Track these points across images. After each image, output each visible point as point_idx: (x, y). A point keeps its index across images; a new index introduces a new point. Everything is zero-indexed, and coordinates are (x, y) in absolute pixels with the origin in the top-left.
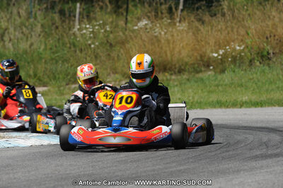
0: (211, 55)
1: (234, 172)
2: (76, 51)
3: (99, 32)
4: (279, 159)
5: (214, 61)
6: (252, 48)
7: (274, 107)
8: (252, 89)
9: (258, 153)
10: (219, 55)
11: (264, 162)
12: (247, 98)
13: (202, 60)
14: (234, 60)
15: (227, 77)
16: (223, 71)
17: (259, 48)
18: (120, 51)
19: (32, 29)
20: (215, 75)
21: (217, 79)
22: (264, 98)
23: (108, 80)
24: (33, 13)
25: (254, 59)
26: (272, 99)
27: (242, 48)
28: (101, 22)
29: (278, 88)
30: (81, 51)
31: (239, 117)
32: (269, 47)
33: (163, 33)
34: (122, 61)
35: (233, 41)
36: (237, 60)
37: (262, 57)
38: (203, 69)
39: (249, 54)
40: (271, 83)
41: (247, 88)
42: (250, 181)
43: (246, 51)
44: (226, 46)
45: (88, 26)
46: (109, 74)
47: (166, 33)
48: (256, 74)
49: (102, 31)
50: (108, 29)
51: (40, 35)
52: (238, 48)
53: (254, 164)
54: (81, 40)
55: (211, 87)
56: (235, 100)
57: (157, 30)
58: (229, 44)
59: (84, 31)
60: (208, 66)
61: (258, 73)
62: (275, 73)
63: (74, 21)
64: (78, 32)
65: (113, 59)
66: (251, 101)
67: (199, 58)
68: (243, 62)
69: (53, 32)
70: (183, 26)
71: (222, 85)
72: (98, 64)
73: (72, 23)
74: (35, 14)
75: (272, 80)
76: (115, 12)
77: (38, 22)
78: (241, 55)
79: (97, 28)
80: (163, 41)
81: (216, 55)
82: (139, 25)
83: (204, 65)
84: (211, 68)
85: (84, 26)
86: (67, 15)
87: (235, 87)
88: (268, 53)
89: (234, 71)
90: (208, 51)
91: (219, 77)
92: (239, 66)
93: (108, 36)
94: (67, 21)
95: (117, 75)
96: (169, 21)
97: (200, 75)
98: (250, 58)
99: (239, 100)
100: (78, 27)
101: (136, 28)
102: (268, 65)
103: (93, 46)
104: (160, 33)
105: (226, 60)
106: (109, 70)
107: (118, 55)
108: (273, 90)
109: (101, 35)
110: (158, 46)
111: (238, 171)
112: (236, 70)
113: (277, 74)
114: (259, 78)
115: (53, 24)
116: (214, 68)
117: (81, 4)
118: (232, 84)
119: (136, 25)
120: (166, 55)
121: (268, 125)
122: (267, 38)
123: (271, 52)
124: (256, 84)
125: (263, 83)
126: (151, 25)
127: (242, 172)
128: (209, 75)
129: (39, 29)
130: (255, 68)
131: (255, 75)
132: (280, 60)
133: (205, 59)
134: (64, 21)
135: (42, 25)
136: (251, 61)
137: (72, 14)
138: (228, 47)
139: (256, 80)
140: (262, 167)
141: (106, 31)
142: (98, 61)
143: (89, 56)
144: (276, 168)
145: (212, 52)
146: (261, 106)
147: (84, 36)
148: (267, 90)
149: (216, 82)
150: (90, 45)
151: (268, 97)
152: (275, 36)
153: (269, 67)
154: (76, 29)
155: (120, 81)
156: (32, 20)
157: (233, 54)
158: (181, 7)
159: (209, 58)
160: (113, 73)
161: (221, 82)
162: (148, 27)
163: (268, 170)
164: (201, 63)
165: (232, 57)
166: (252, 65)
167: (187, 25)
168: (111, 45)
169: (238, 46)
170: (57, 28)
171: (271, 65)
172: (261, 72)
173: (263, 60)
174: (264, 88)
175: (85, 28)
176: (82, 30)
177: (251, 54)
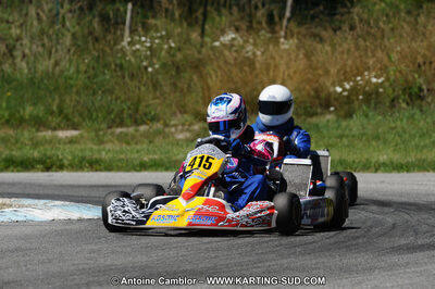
0: (331, 89)
1: (364, 270)
2: (124, 77)
3: (162, 49)
5: (336, 99)
6: (394, 81)
7: (427, 174)
8: (394, 144)
9: (403, 241)
10: (344, 90)
12: (385, 157)
13: (318, 97)
14: (368, 98)
15: (355, 124)
16: (349, 115)
17: (406, 81)
18: (191, 80)
19: (57, 40)
20: (337, 121)
21: (339, 126)
22: (412, 158)
23: (173, 123)
24: (60, 16)
25: (398, 97)
26: (424, 160)
27: (380, 81)
28: (164, 33)
30: (132, 76)
31: (373, 186)
32: (421, 81)
33: (259, 53)
34: (194, 95)
35: (368, 69)
36: (371, 97)
37: (410, 95)
38: (319, 110)
39: (390, 90)
40: (422, 136)
41: (385, 142)
42: (388, 285)
43: (387, 84)
44: (355, 76)
45: (143, 39)
46: (174, 114)
47: (263, 53)
48: (402, 120)
49: (166, 47)
50: (173, 45)
51: (69, 50)
52: (374, 80)
53: (395, 259)
54: (133, 60)
55: (330, 138)
56: (367, 160)
57: (250, 48)
58: (361, 75)
59: (138, 46)
60: (328, 107)
61: (405, 121)
62: (429, 120)
63: (123, 30)
64: (128, 48)
65: (182, 91)
66: (392, 163)
67: (312, 93)
68: (380, 102)
69: (91, 46)
70: (286, 45)
71: (347, 136)
72: (158, 98)
73: (119, 33)
74: (64, 18)
75: (425, 130)
76: (186, 19)
77: (69, 31)
78: (377, 92)
79: (157, 41)
80: (258, 66)
81: (339, 89)
82: (222, 39)
83: (321, 105)
84: (332, 109)
85: (137, 38)
86: (112, 22)
87: (368, 140)
88: (421, 90)
90: (328, 84)
91: (344, 124)
92: (375, 108)
93: (174, 56)
94: (113, 30)
95: (186, 116)
96: (269, 35)
97: (314, 120)
98: (392, 96)
99: (373, 161)
100: (129, 39)
101: (217, 44)
102: (420, 107)
103: (150, 69)
104: (254, 54)
105: (354, 98)
106: (174, 108)
107: (189, 86)
108: (425, 146)
109: (163, 53)
110: (251, 73)
111: (371, 269)
112: (371, 114)
114: (406, 127)
115: (90, 33)
116: (336, 109)
117: (133, 5)
118: (363, 134)
119: (218, 40)
121: (417, 200)
122: (419, 66)
123: (424, 87)
124: (400, 136)
125: (410, 135)
126: (240, 41)
127: (377, 272)
128: (328, 121)
129: (68, 40)
130: (399, 112)
131: (398, 123)
133: (323, 95)
134: (107, 31)
135: (73, 35)
136: (393, 100)
137: (119, 20)
138: (359, 78)
139: (400, 130)
140: (408, 263)
141: (170, 47)
142: (158, 94)
143: (144, 85)
144: (429, 267)
145: (334, 85)
146: (408, 171)
147: (138, 54)
148: (417, 146)
149: (339, 132)
150: (146, 68)
151: (419, 157)
152: (431, 63)
153: (421, 111)
154: (125, 43)
155: (190, 125)
156: (57, 27)
157: (367, 88)
158: (288, 14)
159: (329, 94)
160: (181, 112)
161: (347, 132)
162: (236, 43)
163: (418, 269)
164: (317, 101)
165: (365, 93)
166: (394, 106)
167: (296, 41)
168: (178, 68)
169: (375, 77)
170: (97, 40)
171: (424, 109)
172: (408, 119)
173: (412, 100)
174: (413, 143)
175: (140, 42)
176: (134, 45)
177: (394, 90)
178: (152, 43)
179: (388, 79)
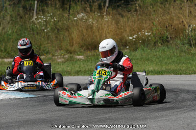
0: (127, 38)
1: (143, 119)
2: (34, 34)
3: (51, 21)
4: (174, 111)
5: (129, 43)
6: (156, 34)
7: (171, 75)
8: (156, 62)
10: (133, 38)
11: (164, 112)
12: (152, 68)
13: (121, 42)
14: (144, 42)
15: (138, 54)
16: (135, 50)
17: (161, 34)
18: (64, 35)
19: (4, 17)
20: (130, 52)
21: (131, 54)
22: (164, 68)
23: (56, 54)
25: (157, 41)
26: (169, 69)
27: (149, 34)
28: (51, 14)
29: (174, 62)
30: (38, 34)
32: (168, 34)
33: (94, 22)
34: (66, 42)
35: (144, 29)
36: (145, 42)
37: (163, 40)
38: (122, 48)
39: (154, 38)
40: (168, 58)
41: (152, 61)
43: (152, 36)
44: (138, 32)
45: (42, 17)
46: (56, 50)
47: (96, 23)
48: (159, 52)
49: (53, 20)
50: (56, 20)
51: (9, 23)
52: (147, 34)
53: (157, 114)
54: (38, 26)
56: (144, 69)
57: (91, 20)
58: (141, 31)
59: (40, 20)
60: (126, 46)
61: (160, 51)
62: (171, 51)
63: (33, 13)
64: (35, 21)
65: (60, 40)
66: (155, 71)
67: (119, 40)
68: (149, 44)
69: (18, 20)
70: (107, 18)
71: (135, 59)
72: (49, 43)
73: (31, 14)
74: (6, 8)
75: (169, 56)
76: (61, 7)
77: (8, 14)
78: (148, 39)
79: (48, 18)
80: (94, 28)
81: (131, 38)
82: (78, 16)
83: (123, 45)
84: (128, 47)
85: (40, 17)
86: (28, 9)
87: (144, 60)
88: (167, 38)
89: (143, 50)
90: (126, 36)
91: (133, 53)
92: (147, 47)
94: (28, 13)
95: (62, 51)
96: (99, 14)
98: (154, 41)
99: (147, 70)
100: (36, 17)
101: (76, 19)
102: (167, 46)
103: (45, 31)
104: (92, 23)
105: (138, 42)
106: (56, 48)
107: (63, 38)
108: (170, 63)
109: (51, 23)
110: (91, 31)
111: (146, 119)
112: (145, 49)
113: (173, 52)
114: (161, 54)
115: (19, 15)
116: (129, 47)
117: (38, 2)
118: (142, 58)
119: (76, 17)
120: (97, 38)
122: (167, 27)
123: (169, 36)
124: (158, 59)
125: (163, 58)
126: (86, 17)
127: (149, 120)
128: (126, 52)
129: (8, 18)
130: (158, 48)
131: (158, 53)
132: (175, 42)
133: (123, 41)
134: (26, 13)
135: (11, 16)
136: (155, 43)
137: (32, 9)
138: (140, 33)
139: (159, 56)
140: (162, 116)
141: (55, 21)
142: (49, 41)
143: (43, 38)
144: (172, 117)
145: (128, 36)
146: (162, 74)
147: (40, 24)
148: (166, 63)
149: (131, 57)
150: (44, 30)
151: (167, 68)
152: (172, 26)
153: (168, 47)
154: (34, 19)
155: (64, 56)
156: (3, 12)
157: (143, 38)
158: (107, 5)
159: (126, 41)
160: (60, 49)
161: (134, 57)
162: (84, 18)
163: (167, 118)
164: (121, 44)
165: (142, 40)
166: (155, 45)
167: (111, 17)
168: (58, 30)
169: (147, 32)
170: (21, 18)
171: (169, 46)
172: (162, 51)
173: (163, 42)
174: (164, 62)
175: (41, 18)
176: (38, 20)
177: (155, 38)
178: (46, 19)
179: (152, 33)
